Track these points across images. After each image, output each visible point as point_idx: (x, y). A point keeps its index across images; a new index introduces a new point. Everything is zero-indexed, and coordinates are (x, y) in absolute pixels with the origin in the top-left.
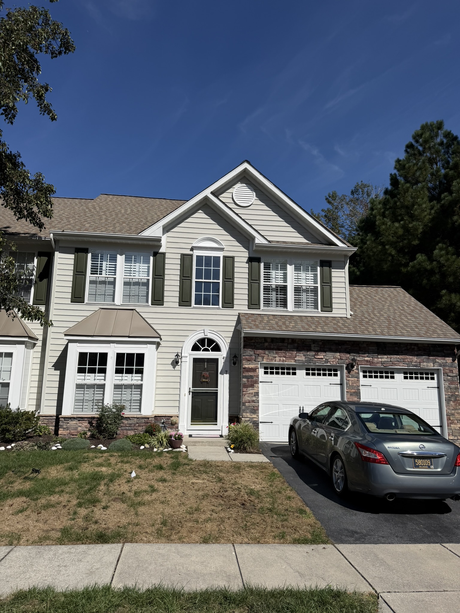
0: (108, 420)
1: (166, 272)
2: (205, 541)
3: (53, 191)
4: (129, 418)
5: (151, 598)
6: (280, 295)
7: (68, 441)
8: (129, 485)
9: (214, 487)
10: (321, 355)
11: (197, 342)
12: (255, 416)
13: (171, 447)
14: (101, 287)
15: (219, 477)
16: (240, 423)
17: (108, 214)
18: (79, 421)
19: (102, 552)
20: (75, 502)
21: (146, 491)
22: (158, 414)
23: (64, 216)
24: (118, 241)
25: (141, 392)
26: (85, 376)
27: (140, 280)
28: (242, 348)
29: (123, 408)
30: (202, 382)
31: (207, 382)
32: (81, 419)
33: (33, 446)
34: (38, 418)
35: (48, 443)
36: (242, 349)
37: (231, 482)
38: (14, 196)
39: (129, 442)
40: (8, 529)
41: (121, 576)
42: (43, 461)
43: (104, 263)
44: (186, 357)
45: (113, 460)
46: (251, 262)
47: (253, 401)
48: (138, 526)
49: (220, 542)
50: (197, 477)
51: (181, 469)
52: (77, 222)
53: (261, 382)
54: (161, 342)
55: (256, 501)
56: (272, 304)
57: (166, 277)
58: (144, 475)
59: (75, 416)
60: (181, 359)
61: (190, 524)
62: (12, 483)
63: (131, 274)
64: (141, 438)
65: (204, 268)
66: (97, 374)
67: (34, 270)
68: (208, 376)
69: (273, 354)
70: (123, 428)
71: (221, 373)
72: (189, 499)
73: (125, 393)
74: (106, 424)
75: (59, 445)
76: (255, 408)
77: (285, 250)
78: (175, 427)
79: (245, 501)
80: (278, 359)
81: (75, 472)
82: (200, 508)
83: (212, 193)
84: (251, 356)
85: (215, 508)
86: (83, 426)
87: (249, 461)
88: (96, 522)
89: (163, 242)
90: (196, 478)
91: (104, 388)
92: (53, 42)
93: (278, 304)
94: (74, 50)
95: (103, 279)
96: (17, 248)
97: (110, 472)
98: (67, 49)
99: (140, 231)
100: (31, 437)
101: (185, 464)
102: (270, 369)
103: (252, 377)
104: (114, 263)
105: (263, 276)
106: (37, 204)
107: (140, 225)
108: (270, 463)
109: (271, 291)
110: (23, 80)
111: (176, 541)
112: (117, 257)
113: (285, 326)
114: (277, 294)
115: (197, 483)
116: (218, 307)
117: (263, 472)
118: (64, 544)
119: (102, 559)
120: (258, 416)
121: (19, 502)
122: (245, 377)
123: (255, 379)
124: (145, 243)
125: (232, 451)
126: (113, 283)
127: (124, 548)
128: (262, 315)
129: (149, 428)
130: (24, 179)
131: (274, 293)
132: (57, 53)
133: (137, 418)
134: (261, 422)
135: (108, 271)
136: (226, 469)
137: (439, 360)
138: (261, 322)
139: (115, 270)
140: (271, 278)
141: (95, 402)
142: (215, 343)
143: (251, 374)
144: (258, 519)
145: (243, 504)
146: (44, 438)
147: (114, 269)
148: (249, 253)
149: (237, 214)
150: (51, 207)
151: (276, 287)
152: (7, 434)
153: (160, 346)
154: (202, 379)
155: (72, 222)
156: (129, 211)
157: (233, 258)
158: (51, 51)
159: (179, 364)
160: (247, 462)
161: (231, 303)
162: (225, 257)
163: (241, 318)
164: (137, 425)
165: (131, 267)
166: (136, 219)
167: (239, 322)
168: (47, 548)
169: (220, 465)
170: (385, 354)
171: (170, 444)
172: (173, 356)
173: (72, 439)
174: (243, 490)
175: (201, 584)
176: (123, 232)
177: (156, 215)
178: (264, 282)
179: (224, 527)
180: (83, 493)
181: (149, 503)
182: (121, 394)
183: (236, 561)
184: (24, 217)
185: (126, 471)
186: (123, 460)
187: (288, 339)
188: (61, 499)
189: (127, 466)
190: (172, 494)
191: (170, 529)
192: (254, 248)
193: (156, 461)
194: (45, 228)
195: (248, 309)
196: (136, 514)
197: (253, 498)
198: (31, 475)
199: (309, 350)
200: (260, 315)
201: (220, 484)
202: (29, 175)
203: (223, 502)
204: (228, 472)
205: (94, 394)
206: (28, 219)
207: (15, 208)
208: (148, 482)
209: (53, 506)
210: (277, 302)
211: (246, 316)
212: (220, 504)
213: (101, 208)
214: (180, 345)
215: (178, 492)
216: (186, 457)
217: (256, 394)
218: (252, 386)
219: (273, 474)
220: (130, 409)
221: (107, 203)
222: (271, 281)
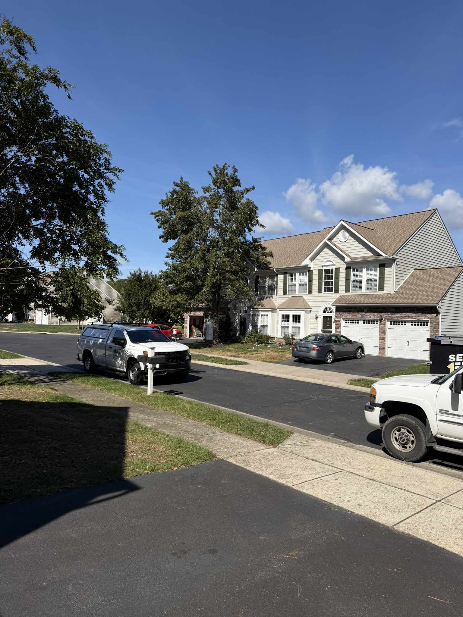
1: (313, 278)
4: (296, 339)
6: (360, 284)
10: (368, 314)
11: (324, 309)
14: (292, 287)
24: (296, 268)
25: (300, 330)
26: (284, 323)
27: (304, 283)
29: (294, 335)
31: (328, 326)
43: (293, 277)
44: (321, 315)
46: (347, 269)
53: (343, 327)
56: (355, 289)
57: (313, 281)
60: (319, 316)
63: (301, 281)
65: (327, 275)
66: (287, 323)
68: (328, 324)
69: (347, 314)
71: (333, 322)
73: (295, 330)
80: (349, 316)
83: (328, 240)
89: (311, 265)
91: (289, 328)
93: (358, 289)
95: (292, 284)
99: (301, 263)
102: (347, 321)
103: (338, 324)
104: (296, 277)
105: (352, 275)
107: (300, 261)
109: (355, 283)
112: (296, 275)
116: (332, 292)
124: (305, 267)
126: (295, 285)
137: (428, 315)
142: (331, 309)
147: (295, 279)
148: (346, 265)
151: (358, 280)
154: (326, 325)
157: (339, 268)
159: (318, 318)
161: (337, 290)
162: (335, 268)
165: (301, 278)
170: (399, 313)
172: (316, 315)
177: (305, 255)
178: (352, 278)
187: (354, 307)
192: (347, 263)
195: (345, 292)
199: (363, 312)
200: (349, 295)
205: (286, 330)
214: (318, 310)
217: (340, 332)
220: (297, 336)
222: (355, 278)
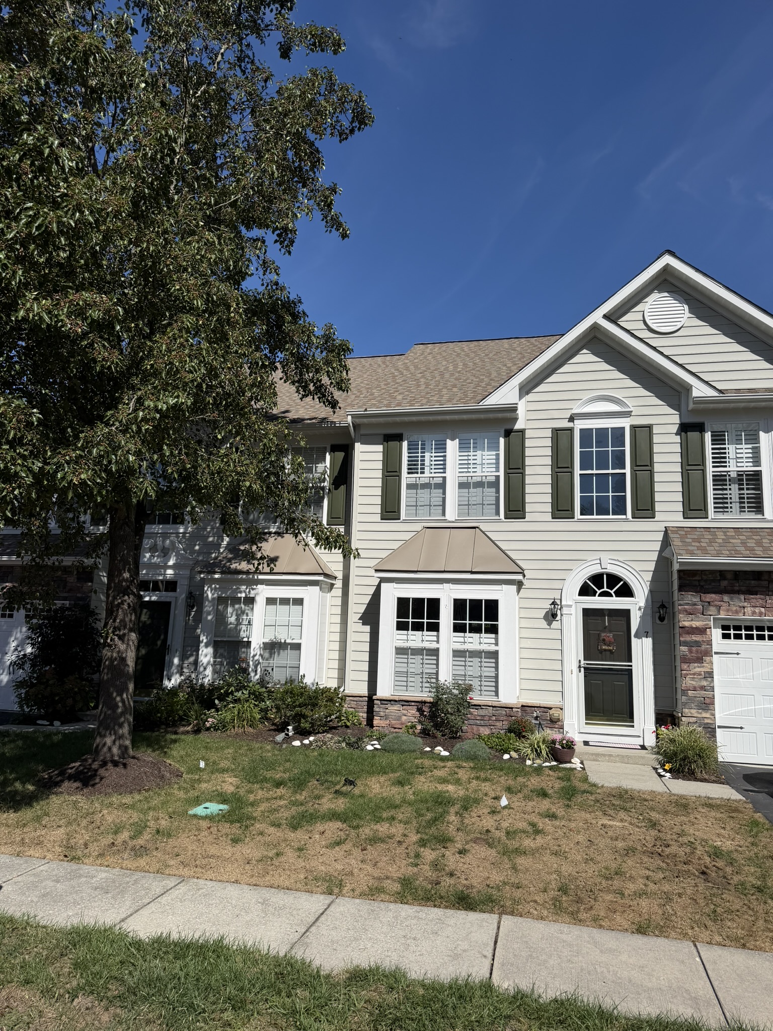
0: (448, 707)
1: (528, 461)
2: (641, 930)
3: (348, 349)
4: (480, 706)
5: (562, 1014)
6: (748, 489)
7: (391, 736)
8: (495, 818)
9: (643, 836)
11: (588, 581)
12: (708, 715)
13: (556, 760)
14: (424, 495)
15: (649, 819)
16: (678, 727)
17: (428, 375)
18: (403, 705)
19: (468, 925)
20: (414, 838)
21: (524, 832)
22: (527, 703)
23: (362, 387)
24: (448, 417)
25: (497, 663)
26: (408, 635)
27: (484, 478)
28: (677, 591)
29: (469, 689)
30: (602, 651)
31: (610, 650)
32: (406, 703)
33: (339, 742)
34: (343, 699)
35: (360, 739)
36: (676, 593)
37: (674, 830)
38: (295, 365)
39: (484, 745)
40: (323, 868)
41: (505, 968)
42: (357, 767)
43: (427, 455)
44: (570, 606)
45: (463, 774)
46: (686, 433)
47: (703, 688)
48: (520, 889)
49: (669, 935)
50: (610, 815)
51: (579, 799)
52: (384, 393)
53: (716, 653)
54: (525, 581)
55: (729, 870)
56: (731, 507)
57: (528, 471)
58: (517, 804)
59: (397, 698)
60: (560, 609)
61: (609, 897)
62: (318, 797)
63: (469, 470)
64: (503, 741)
65: (594, 449)
66: (425, 633)
67: (326, 472)
68: (613, 640)
69: (739, 601)
70: (471, 722)
71: (636, 636)
72: (601, 853)
73: (471, 664)
74: (445, 714)
75: (376, 742)
76: (707, 701)
77: (753, 405)
78: (557, 726)
79: (706, 867)
80: (748, 610)
81: (407, 788)
82: (622, 870)
83: (605, 317)
84: (695, 605)
85: (650, 873)
86: (409, 715)
87: (703, 795)
88: (451, 875)
89: (521, 412)
90: (608, 818)
91: (437, 656)
92: (342, 117)
93: (744, 507)
94: (373, 121)
95: (427, 481)
96: (307, 444)
97: (461, 793)
98: (362, 122)
99: (481, 398)
100: (335, 728)
101: (584, 792)
102: (732, 630)
103: (697, 644)
104: (442, 454)
105: (711, 456)
106: (328, 372)
107: (480, 388)
108: (746, 802)
109: (728, 483)
110: (301, 184)
111: (588, 923)
112: (446, 444)
113: (761, 549)
114: (740, 489)
115: (611, 826)
116: (624, 517)
117: (733, 817)
118: (406, 903)
119: (470, 936)
120: (714, 715)
121: (333, 828)
122: (685, 644)
123: (704, 647)
124: (491, 416)
125: (668, 775)
126: (442, 486)
127: (502, 922)
128: (712, 530)
129: (514, 724)
130: (309, 337)
131: (735, 487)
132: (347, 131)
133: (493, 707)
134: (719, 727)
135: (433, 467)
136: (661, 807)
138: (711, 542)
139: (445, 464)
140: (727, 460)
141: (424, 676)
142: (622, 583)
143: (695, 638)
144: (737, 904)
145: (703, 873)
146: (353, 730)
147: (442, 463)
148: (680, 415)
149: (654, 348)
150: (347, 374)
151: (739, 475)
152: (303, 720)
153: (523, 587)
154: (601, 646)
155: (376, 394)
156: (461, 365)
157: (649, 427)
158: (338, 131)
159: (558, 618)
160: (700, 797)
161: (648, 510)
162: (634, 428)
163: (671, 535)
164: (494, 718)
165: (470, 458)
166: (471, 377)
167: (666, 542)
168: (382, 905)
169: (649, 797)
171: (552, 755)
172: (547, 605)
173: (394, 734)
174: (699, 847)
175: (645, 1004)
176: (455, 401)
177: (504, 368)
178: (714, 467)
179: (673, 910)
180: (424, 823)
181: (533, 852)
182: (465, 666)
183: (705, 974)
184: (310, 393)
185: (486, 795)
186: (478, 775)
188: (393, 830)
189: (486, 787)
190: (571, 840)
191: (574, 901)
192: (691, 406)
193: (534, 782)
194: (340, 408)
195: (684, 518)
196: (514, 868)
197: (720, 863)
198: (345, 788)
200: (708, 530)
201: (654, 833)
202: (316, 329)
203: (664, 865)
204: (667, 812)
205: (422, 664)
206: (316, 397)
207: (298, 382)
208: (526, 816)
209: (383, 841)
210: (740, 503)
211: (680, 532)
212: (660, 868)
213: (416, 367)
214: (557, 585)
215: (580, 838)
216: (585, 779)
217: (707, 675)
218: (700, 660)
219: (755, 823)
220: (481, 690)
221: (425, 358)
222: (727, 464)
